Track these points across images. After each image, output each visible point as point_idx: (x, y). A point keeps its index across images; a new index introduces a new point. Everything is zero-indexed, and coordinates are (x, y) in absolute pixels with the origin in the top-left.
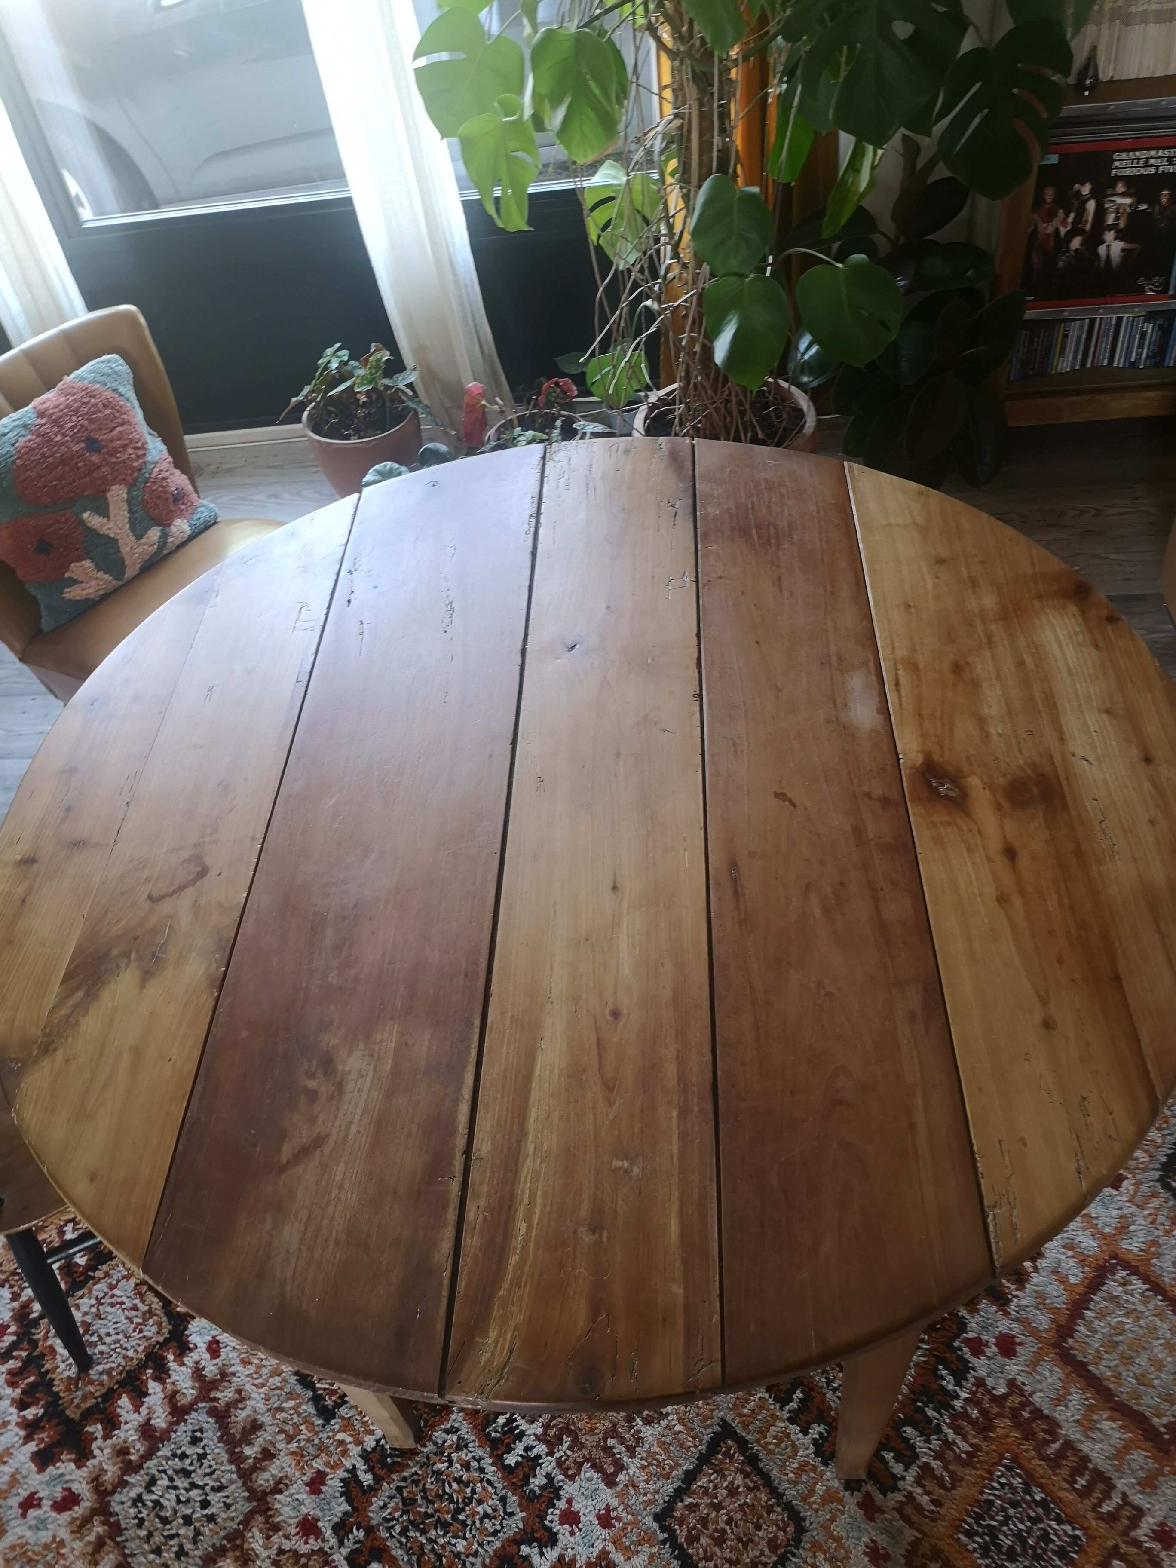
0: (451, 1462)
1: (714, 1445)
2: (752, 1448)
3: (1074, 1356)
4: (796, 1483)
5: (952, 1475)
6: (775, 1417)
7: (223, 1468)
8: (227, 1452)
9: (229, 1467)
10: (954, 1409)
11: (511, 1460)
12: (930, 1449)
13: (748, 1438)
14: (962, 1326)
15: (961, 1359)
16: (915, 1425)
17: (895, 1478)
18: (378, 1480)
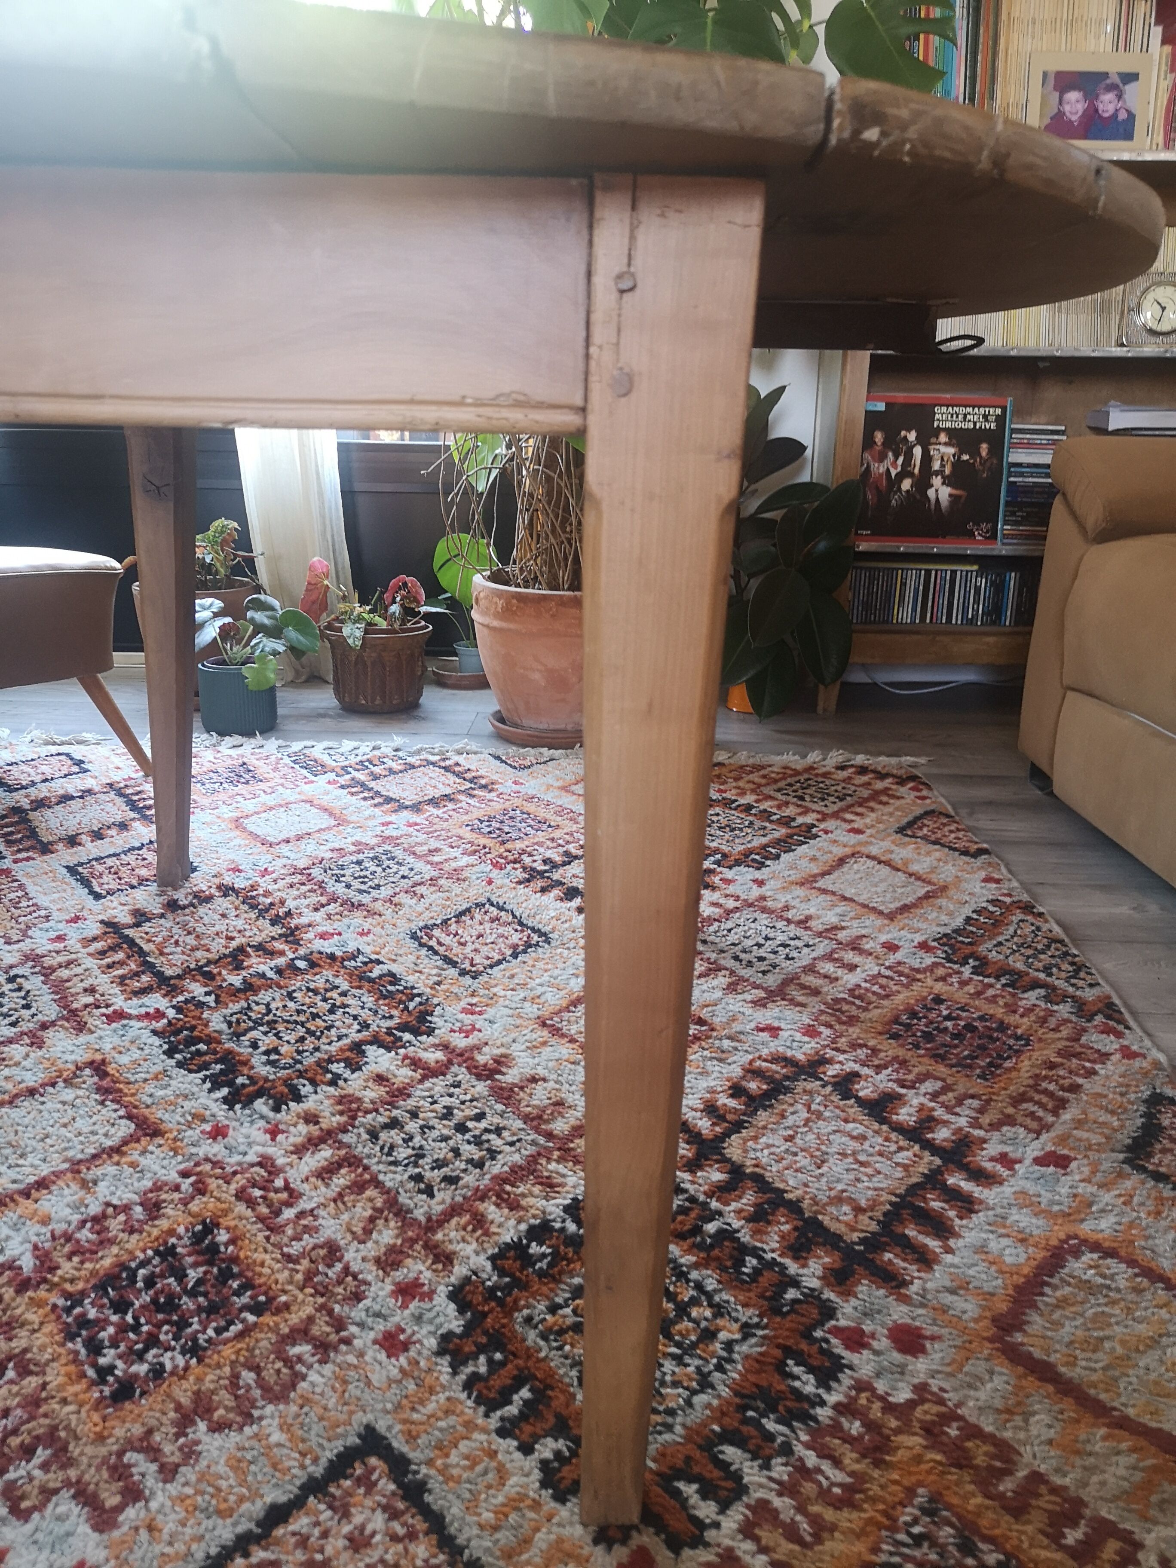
1: (341, 1465)
2: (417, 1472)
3: (1030, 1353)
4: (496, 1528)
5: (816, 1521)
6: (470, 1426)
10: (816, 1420)
12: (771, 1479)
13: (411, 1455)
14: (828, 1312)
15: (828, 1354)
16: (740, 1442)
17: (700, 1525)
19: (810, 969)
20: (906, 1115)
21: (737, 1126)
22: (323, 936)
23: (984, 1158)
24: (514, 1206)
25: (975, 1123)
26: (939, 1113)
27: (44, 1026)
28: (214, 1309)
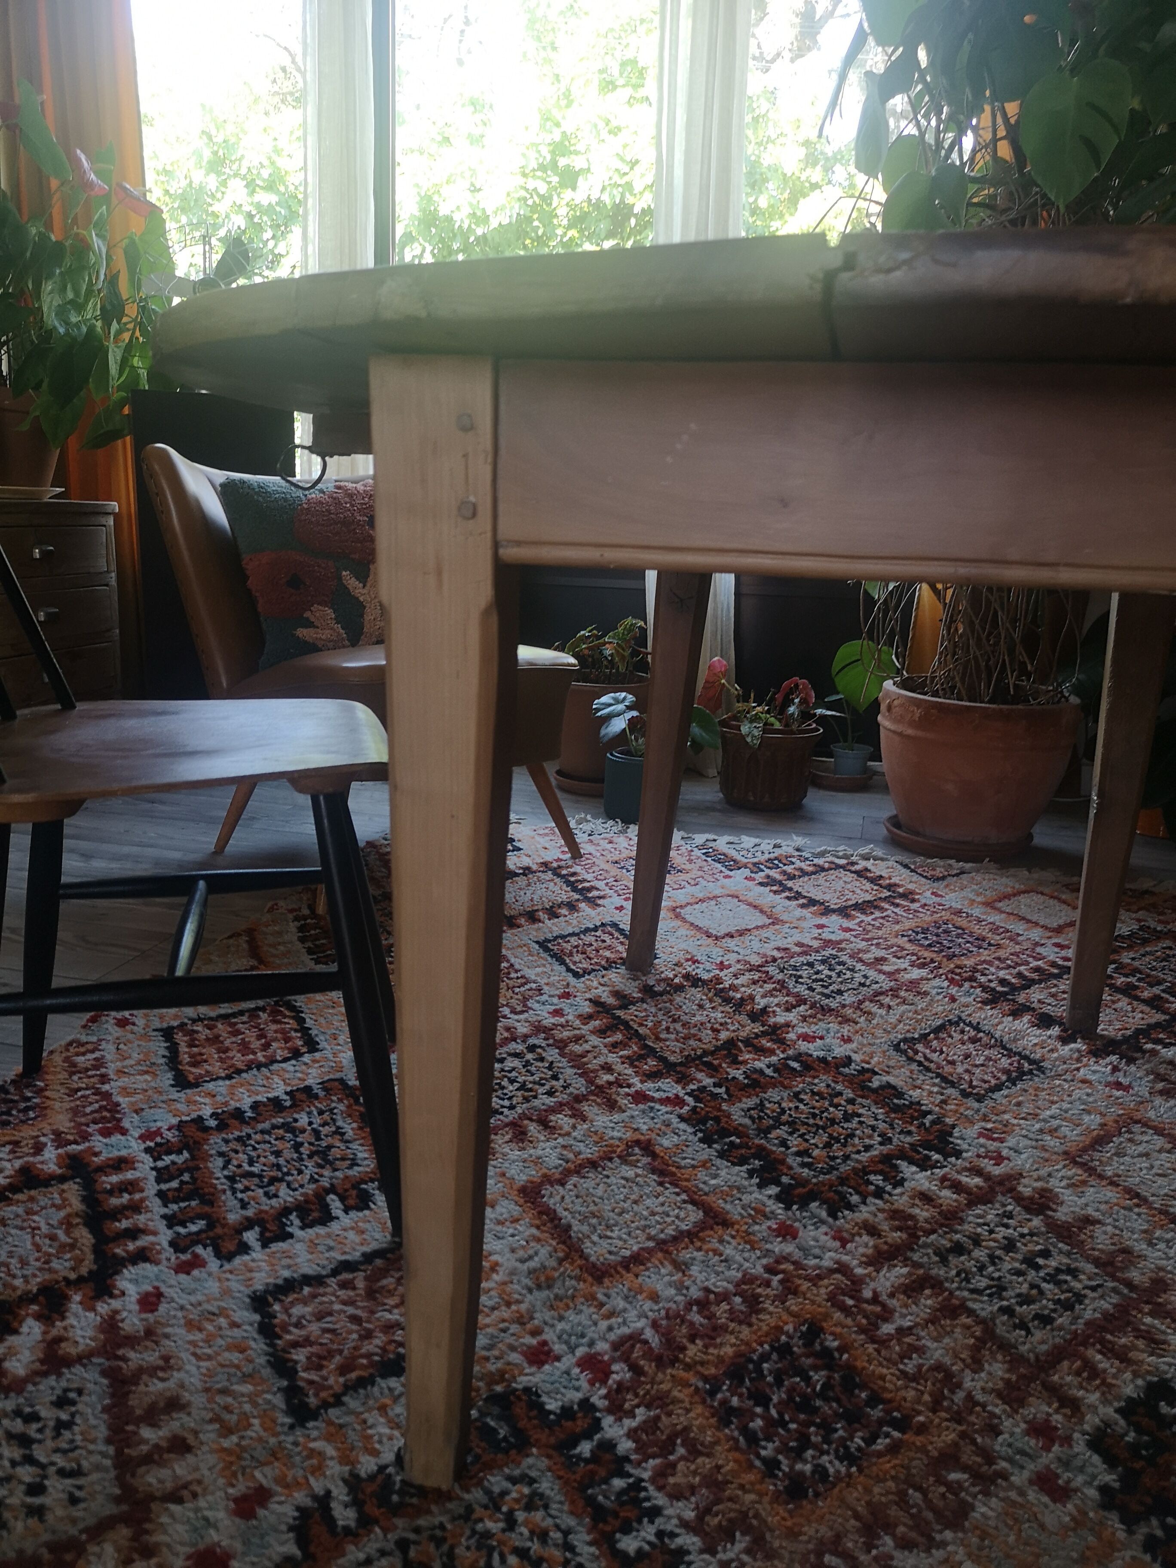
0: (511, 1523)
7: (91, 1447)
8: (109, 1428)
9: (102, 1447)
11: (629, 1544)
18: (365, 1522)
22: (806, 1038)
24: (1123, 1358)
27: (578, 1099)
28: (853, 1418)
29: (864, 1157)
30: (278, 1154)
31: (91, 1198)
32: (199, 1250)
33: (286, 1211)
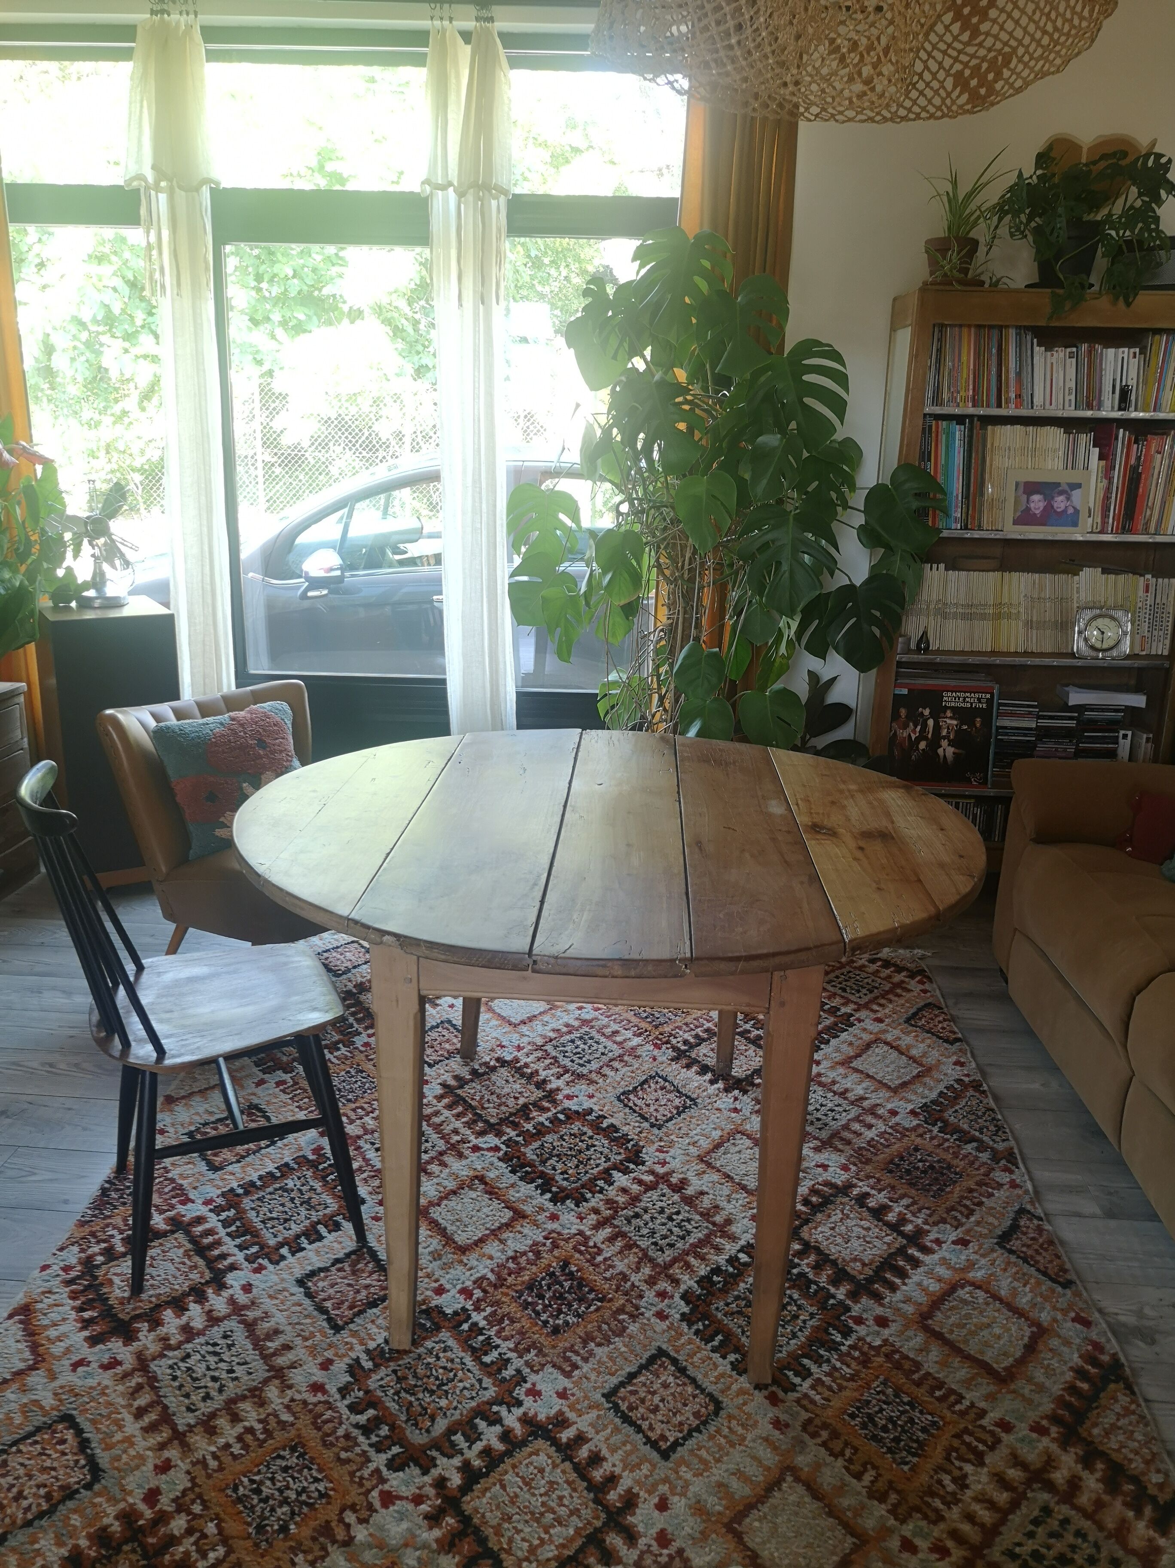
0: (438, 1358)
1: (652, 1360)
2: (682, 1364)
3: (934, 1328)
4: (716, 1383)
5: (839, 1385)
6: (700, 1348)
7: (248, 1353)
8: (252, 1344)
9: (252, 1352)
12: (822, 1371)
13: (678, 1358)
14: (848, 1309)
15: (847, 1326)
16: (810, 1358)
17: (795, 1385)
18: (377, 1366)
19: (846, 1127)
20: (891, 1217)
21: (807, 1222)
22: (569, 1097)
23: (927, 1241)
24: (703, 1259)
25: (926, 1222)
26: (909, 1216)
27: (441, 1154)
28: (581, 1300)
29: (595, 1171)
30: (283, 1205)
31: (193, 1240)
32: (260, 1261)
33: (298, 1237)
